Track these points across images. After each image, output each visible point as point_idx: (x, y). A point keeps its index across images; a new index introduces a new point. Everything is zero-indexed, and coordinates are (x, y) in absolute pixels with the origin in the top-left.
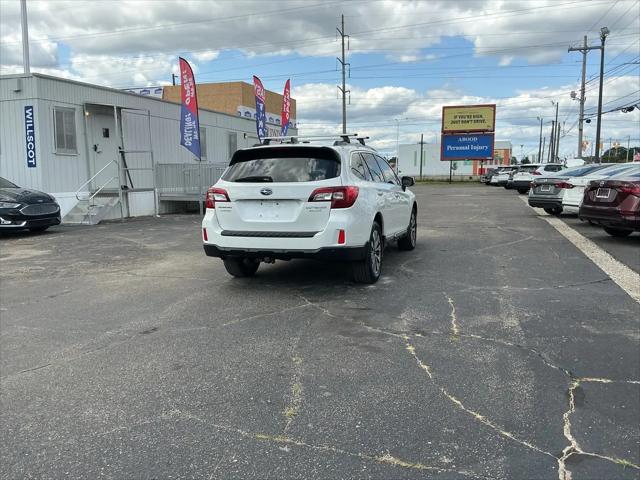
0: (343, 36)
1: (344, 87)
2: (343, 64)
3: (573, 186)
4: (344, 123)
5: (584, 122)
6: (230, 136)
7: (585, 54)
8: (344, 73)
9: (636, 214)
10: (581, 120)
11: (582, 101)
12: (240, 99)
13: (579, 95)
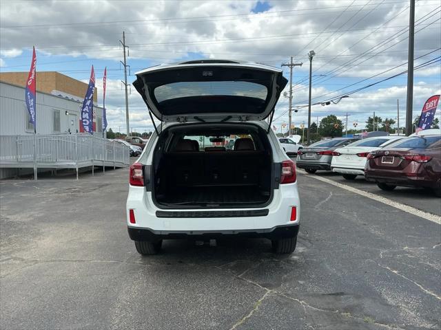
0: (124, 46)
1: (126, 82)
2: (125, 66)
3: (340, 154)
4: (127, 107)
5: (293, 112)
6: (55, 113)
7: (292, 68)
8: (126, 72)
9: (417, 175)
10: (290, 110)
11: (291, 98)
12: (54, 85)
13: (289, 95)
